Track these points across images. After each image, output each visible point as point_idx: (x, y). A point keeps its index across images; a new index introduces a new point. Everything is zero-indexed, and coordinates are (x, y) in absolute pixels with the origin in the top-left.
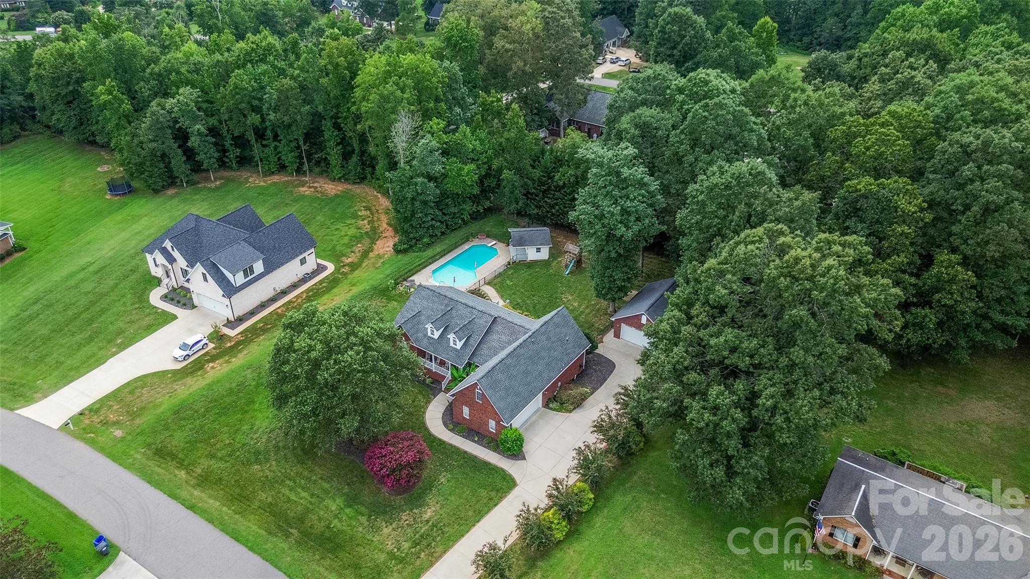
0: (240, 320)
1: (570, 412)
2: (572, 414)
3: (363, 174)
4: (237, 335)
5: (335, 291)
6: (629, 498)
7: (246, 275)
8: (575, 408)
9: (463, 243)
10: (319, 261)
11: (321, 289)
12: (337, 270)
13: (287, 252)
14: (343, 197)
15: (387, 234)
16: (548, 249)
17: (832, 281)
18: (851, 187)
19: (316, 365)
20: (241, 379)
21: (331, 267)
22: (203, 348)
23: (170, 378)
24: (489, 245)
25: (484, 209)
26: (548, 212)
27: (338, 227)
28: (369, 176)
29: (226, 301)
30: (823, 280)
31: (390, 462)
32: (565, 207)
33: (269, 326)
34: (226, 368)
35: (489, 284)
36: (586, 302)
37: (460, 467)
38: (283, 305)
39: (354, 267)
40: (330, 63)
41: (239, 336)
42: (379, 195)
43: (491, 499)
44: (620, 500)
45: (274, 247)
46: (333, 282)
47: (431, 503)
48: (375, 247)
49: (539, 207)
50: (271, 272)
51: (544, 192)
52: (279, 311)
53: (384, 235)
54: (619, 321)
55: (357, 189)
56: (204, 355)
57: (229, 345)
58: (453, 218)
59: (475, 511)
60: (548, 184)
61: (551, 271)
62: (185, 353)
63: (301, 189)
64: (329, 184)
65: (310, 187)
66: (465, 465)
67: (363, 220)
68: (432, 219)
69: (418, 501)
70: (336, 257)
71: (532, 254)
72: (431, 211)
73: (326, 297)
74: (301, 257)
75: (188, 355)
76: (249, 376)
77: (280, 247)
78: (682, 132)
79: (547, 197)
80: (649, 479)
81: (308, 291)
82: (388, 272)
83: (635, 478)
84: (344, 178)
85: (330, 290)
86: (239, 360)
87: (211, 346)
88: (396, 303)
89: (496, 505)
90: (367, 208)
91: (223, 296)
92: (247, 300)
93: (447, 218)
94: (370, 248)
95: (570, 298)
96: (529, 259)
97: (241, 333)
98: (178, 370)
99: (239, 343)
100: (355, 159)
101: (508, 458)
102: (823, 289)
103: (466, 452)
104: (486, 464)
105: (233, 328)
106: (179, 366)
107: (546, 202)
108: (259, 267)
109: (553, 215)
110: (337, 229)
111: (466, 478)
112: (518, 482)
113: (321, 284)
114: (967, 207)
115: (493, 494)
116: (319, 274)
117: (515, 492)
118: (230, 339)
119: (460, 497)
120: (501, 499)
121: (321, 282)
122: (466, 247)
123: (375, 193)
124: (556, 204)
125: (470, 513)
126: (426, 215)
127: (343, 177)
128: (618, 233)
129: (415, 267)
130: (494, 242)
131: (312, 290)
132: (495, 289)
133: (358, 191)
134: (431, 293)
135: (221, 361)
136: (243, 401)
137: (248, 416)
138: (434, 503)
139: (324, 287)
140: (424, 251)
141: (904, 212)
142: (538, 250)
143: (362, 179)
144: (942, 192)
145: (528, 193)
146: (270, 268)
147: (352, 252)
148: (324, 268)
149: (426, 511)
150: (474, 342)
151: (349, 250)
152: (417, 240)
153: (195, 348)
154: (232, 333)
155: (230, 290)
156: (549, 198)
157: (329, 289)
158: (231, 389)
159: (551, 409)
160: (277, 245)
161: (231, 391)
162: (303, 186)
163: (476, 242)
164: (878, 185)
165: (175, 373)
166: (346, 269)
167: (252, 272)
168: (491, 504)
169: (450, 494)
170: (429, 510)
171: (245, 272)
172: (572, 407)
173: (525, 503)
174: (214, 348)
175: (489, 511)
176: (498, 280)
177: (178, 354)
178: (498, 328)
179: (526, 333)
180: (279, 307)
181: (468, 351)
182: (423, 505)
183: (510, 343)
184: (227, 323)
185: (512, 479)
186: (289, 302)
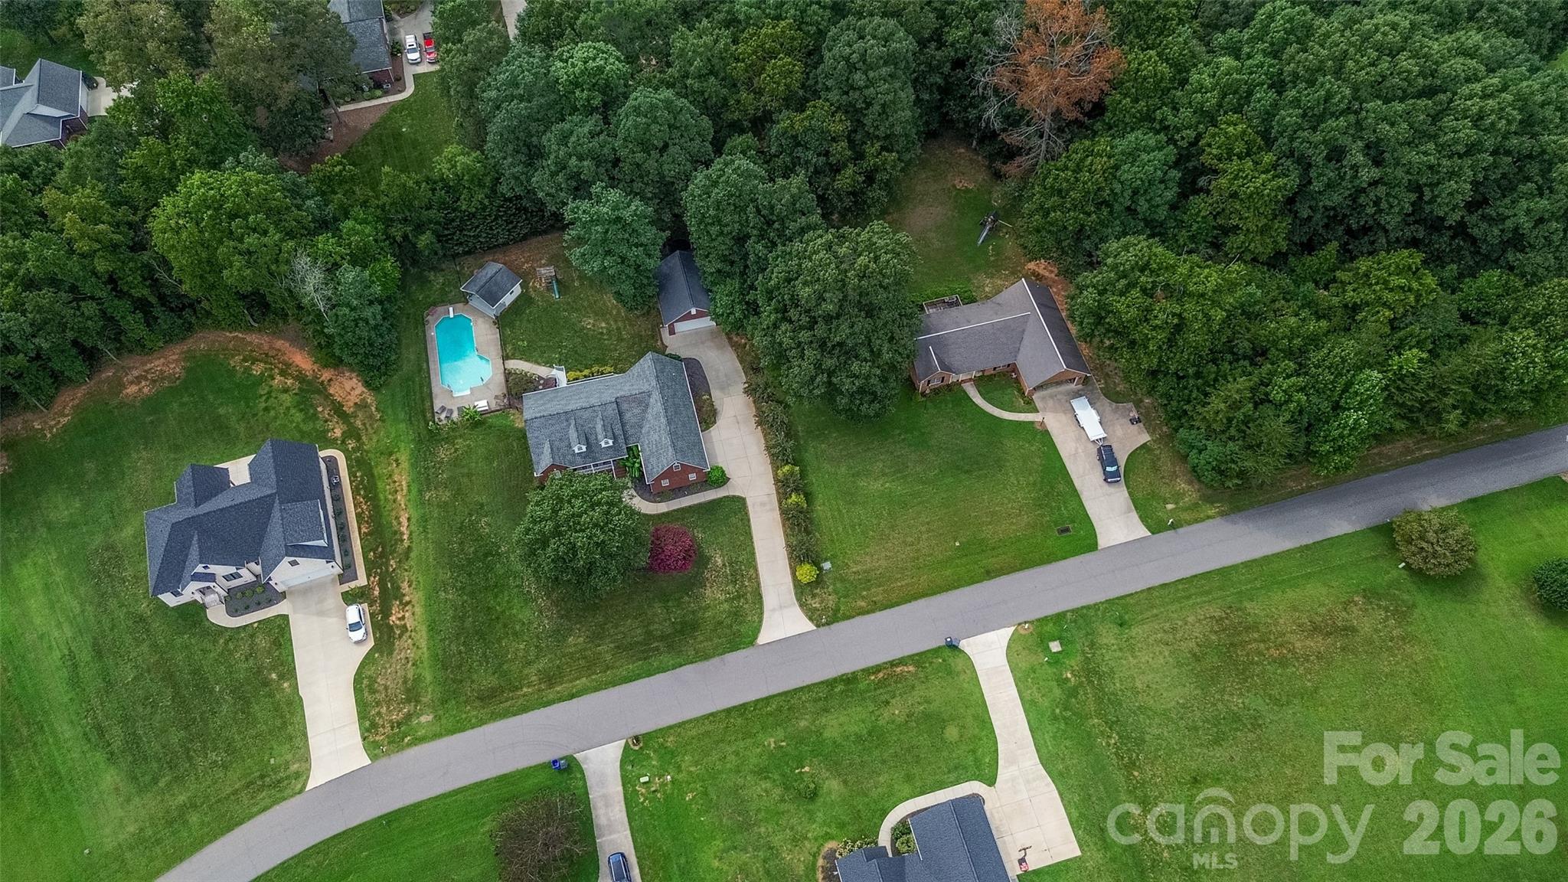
0: (348, 567)
1: (716, 422)
2: (718, 425)
4: (368, 578)
5: (380, 472)
7: (324, 530)
8: (715, 416)
9: (423, 332)
11: (363, 481)
12: (346, 451)
14: (199, 365)
15: (326, 376)
16: (519, 285)
20: (449, 604)
21: (337, 454)
23: (381, 656)
24: (451, 314)
27: (262, 405)
29: (332, 564)
33: (382, 549)
34: (417, 610)
35: (509, 357)
36: (609, 316)
37: (698, 518)
38: (359, 524)
39: (354, 435)
41: (372, 578)
42: (240, 335)
43: (742, 519)
44: (809, 456)
46: (363, 467)
47: (712, 552)
48: (338, 399)
52: (365, 529)
53: (324, 379)
55: (198, 344)
56: (373, 618)
57: (376, 593)
59: (743, 534)
62: (362, 630)
63: (128, 392)
64: (151, 362)
65: (137, 380)
66: (699, 514)
67: (272, 377)
69: (704, 561)
70: (323, 439)
73: (382, 485)
76: (450, 597)
81: (355, 491)
82: (402, 415)
85: (374, 476)
86: (412, 594)
87: (364, 607)
88: (461, 441)
89: (749, 520)
90: (251, 360)
91: (327, 562)
94: (333, 403)
95: (591, 321)
96: (508, 306)
97: (368, 575)
98: (377, 645)
99: (383, 585)
101: (720, 487)
103: (689, 507)
104: (711, 503)
105: (355, 578)
106: (371, 643)
111: (713, 522)
112: (743, 496)
113: (355, 476)
115: (739, 515)
116: (338, 470)
117: (749, 503)
118: (369, 587)
119: (724, 535)
120: (747, 514)
121: (352, 474)
122: (431, 333)
123: (229, 334)
125: (741, 538)
129: (421, 393)
130: (451, 309)
131: (358, 488)
132: (521, 359)
135: (395, 608)
136: (481, 614)
137: (505, 620)
138: (714, 552)
139: (361, 476)
140: (401, 368)
147: (326, 421)
148: (334, 460)
149: (715, 560)
150: (618, 432)
151: (320, 422)
154: (362, 581)
155: (328, 554)
157: (372, 477)
158: (454, 617)
160: (300, 480)
161: (459, 620)
162: (123, 386)
163: (434, 321)
165: (377, 650)
166: (352, 444)
167: (323, 523)
168: (746, 522)
169: (716, 539)
170: (717, 558)
172: (714, 419)
173: (763, 504)
174: (370, 606)
175: (749, 527)
176: (509, 348)
177: (358, 635)
178: (625, 406)
179: (649, 396)
180: (360, 529)
181: (621, 440)
182: (709, 559)
183: (645, 411)
184: (342, 579)
185: (739, 497)
186: (359, 516)
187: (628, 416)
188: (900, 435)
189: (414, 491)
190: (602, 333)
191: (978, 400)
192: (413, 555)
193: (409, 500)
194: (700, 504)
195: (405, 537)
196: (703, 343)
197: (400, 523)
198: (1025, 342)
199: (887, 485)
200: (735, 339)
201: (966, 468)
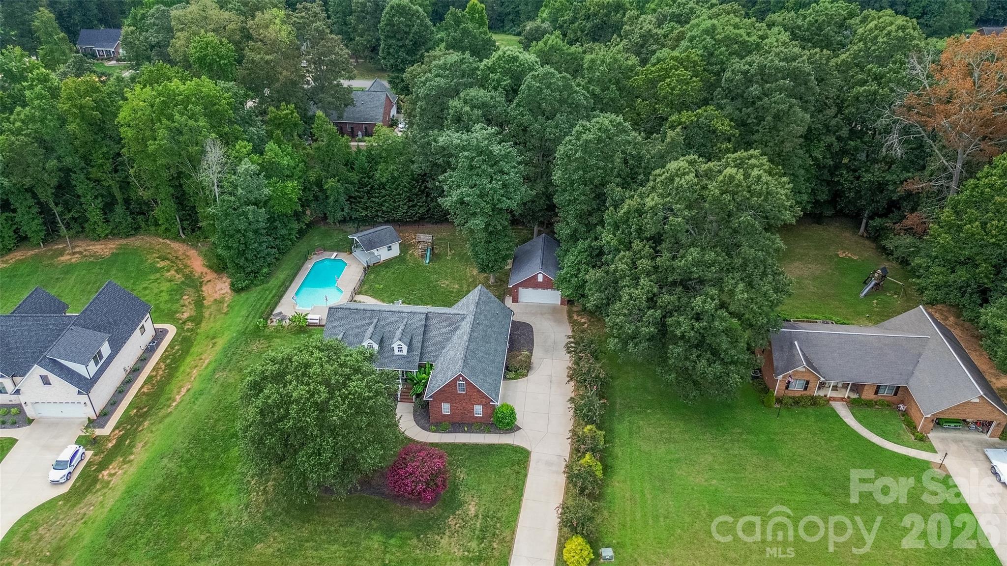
0: (104, 415)
1: (526, 376)
2: (528, 377)
3: (135, 223)
4: (113, 431)
5: (195, 350)
6: (626, 424)
7: (97, 363)
8: (528, 371)
9: (303, 264)
10: (157, 326)
11: (176, 353)
12: (180, 329)
13: (125, 324)
14: (123, 254)
15: (208, 278)
16: (398, 245)
17: (765, 186)
18: (675, 122)
19: (322, 408)
20: (164, 471)
21: (172, 330)
22: (82, 460)
23: (65, 505)
24: (333, 257)
25: (306, 224)
26: (377, 211)
27: (145, 285)
28: (143, 225)
29: (84, 398)
30: (758, 188)
31: (422, 476)
32: (395, 202)
33: (145, 410)
34: (132, 470)
35: (360, 293)
36: (464, 281)
37: (469, 458)
38: (145, 383)
39: (197, 320)
40: (75, 106)
41: (117, 431)
42: (168, 242)
43: (518, 473)
44: (621, 428)
45: (109, 322)
46: (185, 343)
47: (468, 498)
48: (205, 294)
49: (366, 209)
50: (119, 350)
51: (368, 192)
52: (145, 390)
53: (205, 279)
54: (516, 287)
55: (136, 242)
56: (86, 466)
57: (110, 445)
58: (282, 241)
59: (512, 489)
60: (370, 184)
61: (410, 264)
62: (66, 472)
63: (62, 258)
64: (94, 245)
65: (74, 253)
66: (472, 455)
67: (168, 271)
68: (267, 247)
69: (453, 504)
70: (171, 317)
71: (384, 254)
72: (265, 239)
73: (189, 359)
74: (140, 325)
75: (70, 473)
76: (170, 465)
77: (114, 321)
78: (518, 105)
79: (373, 197)
80: (629, 403)
81: (163, 359)
82: (244, 313)
83: (618, 406)
84: (114, 234)
85: (188, 352)
86: (140, 455)
87: (89, 454)
88: (279, 340)
89: (526, 476)
90: (164, 259)
91: (79, 393)
92: (103, 391)
93: (277, 242)
94: (199, 296)
95: (447, 282)
96: (382, 260)
97: (116, 428)
98: (69, 492)
99: (121, 440)
100: (119, 209)
101: (506, 433)
102: (760, 195)
103: (464, 444)
104: (491, 447)
105: (102, 426)
106: (65, 489)
107: (373, 202)
108: (106, 350)
109: (383, 212)
110: (145, 289)
111: (483, 466)
112: (529, 449)
113: (173, 348)
114: (760, 119)
115: (516, 467)
116: (162, 339)
117: (533, 458)
118: (107, 438)
119: (490, 483)
120: (526, 468)
121: (171, 346)
122: (309, 265)
123: (161, 240)
124: (385, 201)
125: (510, 492)
126: (260, 244)
127: (111, 233)
128: (504, 206)
129: (271, 300)
130: (335, 254)
131: (167, 357)
132: (370, 296)
133: (138, 243)
134: (347, 312)
135: (114, 464)
136: (186, 491)
137: (205, 503)
138: (471, 498)
139: (178, 350)
140: (268, 282)
141: (722, 132)
142: (390, 248)
143: (136, 229)
144: (737, 112)
145: (351, 197)
146: (116, 347)
147: (183, 306)
148: (164, 332)
149: (468, 508)
150: (417, 343)
151: (178, 305)
152: (255, 273)
153: (74, 462)
154: (106, 431)
155: (85, 385)
156: (376, 197)
157: (186, 352)
158: (159, 486)
159: (509, 379)
160: (111, 320)
161: (162, 489)
162: (62, 255)
163: (315, 259)
164: (695, 116)
165: (65, 497)
166: (190, 325)
167: (101, 357)
168: (521, 477)
169: (479, 485)
170: (470, 506)
171: (95, 358)
172: (526, 371)
173: (549, 464)
174: (95, 455)
175: (524, 483)
176: (366, 287)
177: (58, 475)
178: (434, 323)
179: (463, 319)
180: (142, 387)
181: (417, 353)
182: (461, 504)
183: (452, 332)
184: (91, 423)
185: (523, 449)
186: (150, 378)
187: (433, 332)
188: (741, 434)
189: (211, 368)
190: (452, 292)
191: (850, 420)
192: (167, 420)
193: (200, 375)
194: (477, 444)
195: (174, 404)
196: (542, 314)
197: (179, 392)
198: (921, 366)
199: (714, 482)
200: (575, 317)
201: (827, 489)
